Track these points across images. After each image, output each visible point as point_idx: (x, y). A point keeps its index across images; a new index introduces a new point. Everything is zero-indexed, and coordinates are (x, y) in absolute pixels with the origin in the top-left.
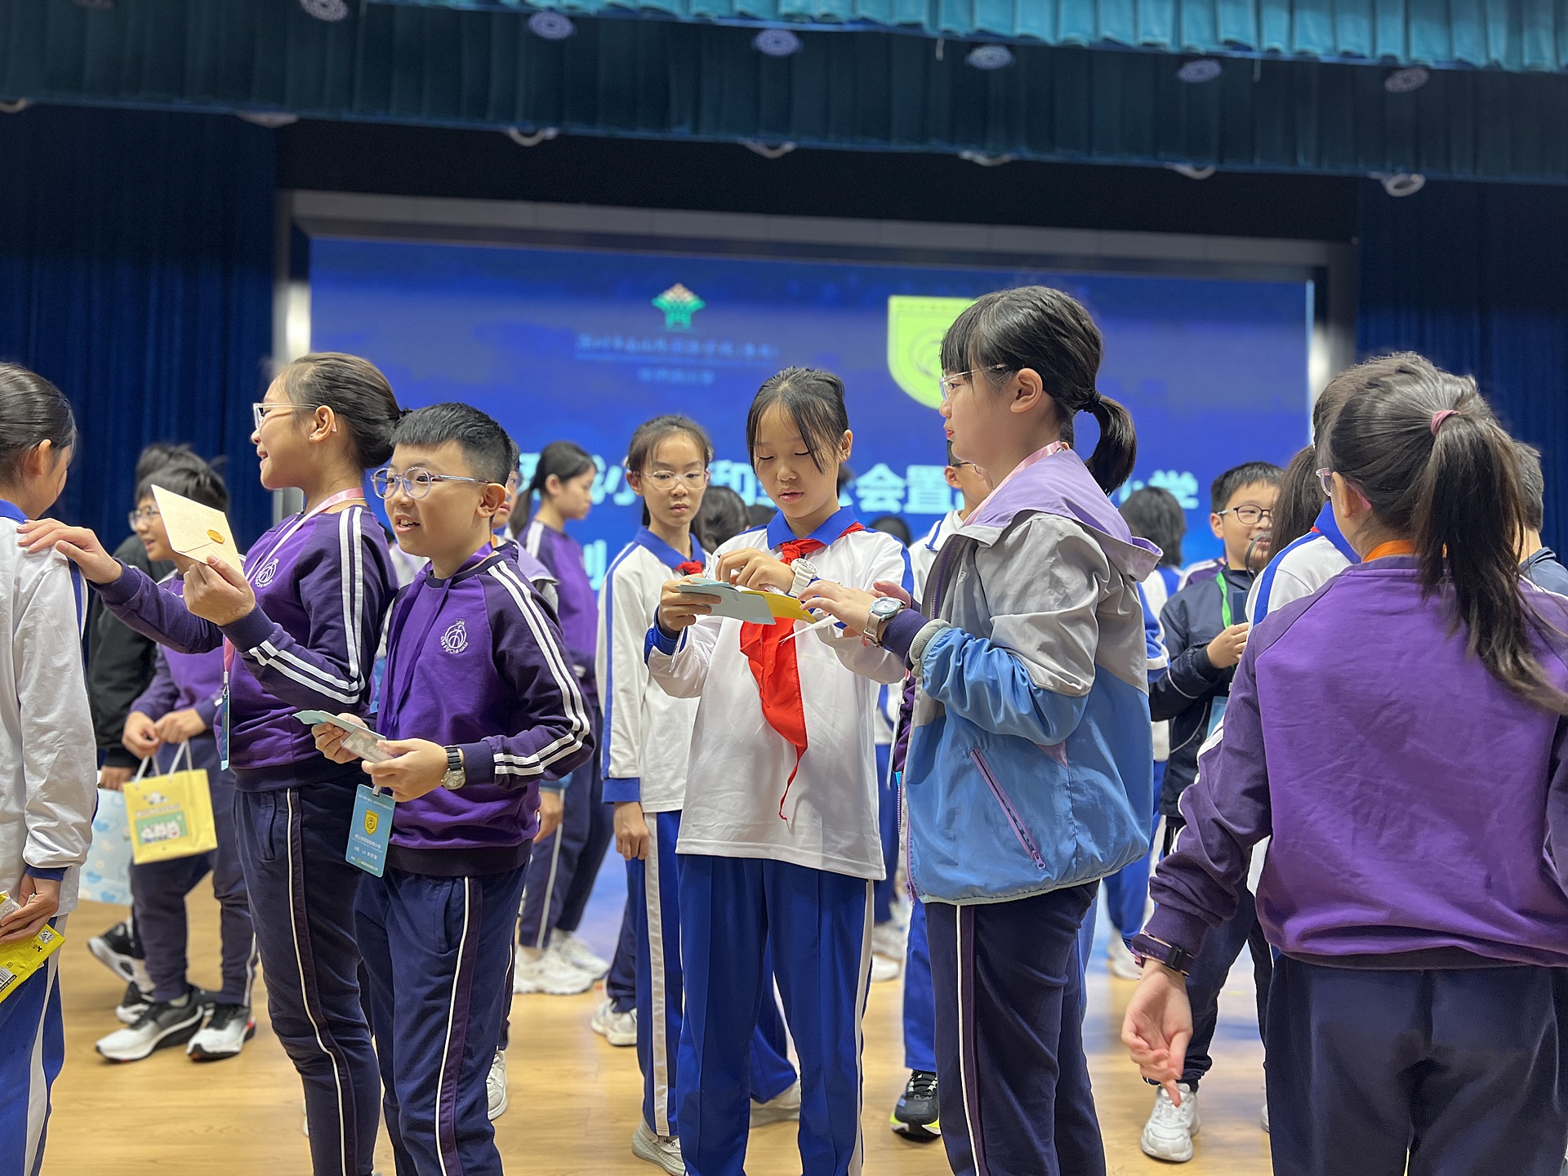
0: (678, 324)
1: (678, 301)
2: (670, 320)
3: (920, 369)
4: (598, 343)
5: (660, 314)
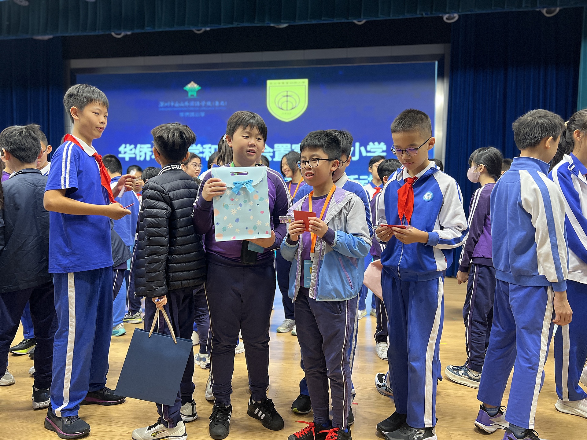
0: (192, 96)
1: (192, 87)
2: (190, 94)
3: (279, 108)
4: (166, 104)
5: (186, 92)
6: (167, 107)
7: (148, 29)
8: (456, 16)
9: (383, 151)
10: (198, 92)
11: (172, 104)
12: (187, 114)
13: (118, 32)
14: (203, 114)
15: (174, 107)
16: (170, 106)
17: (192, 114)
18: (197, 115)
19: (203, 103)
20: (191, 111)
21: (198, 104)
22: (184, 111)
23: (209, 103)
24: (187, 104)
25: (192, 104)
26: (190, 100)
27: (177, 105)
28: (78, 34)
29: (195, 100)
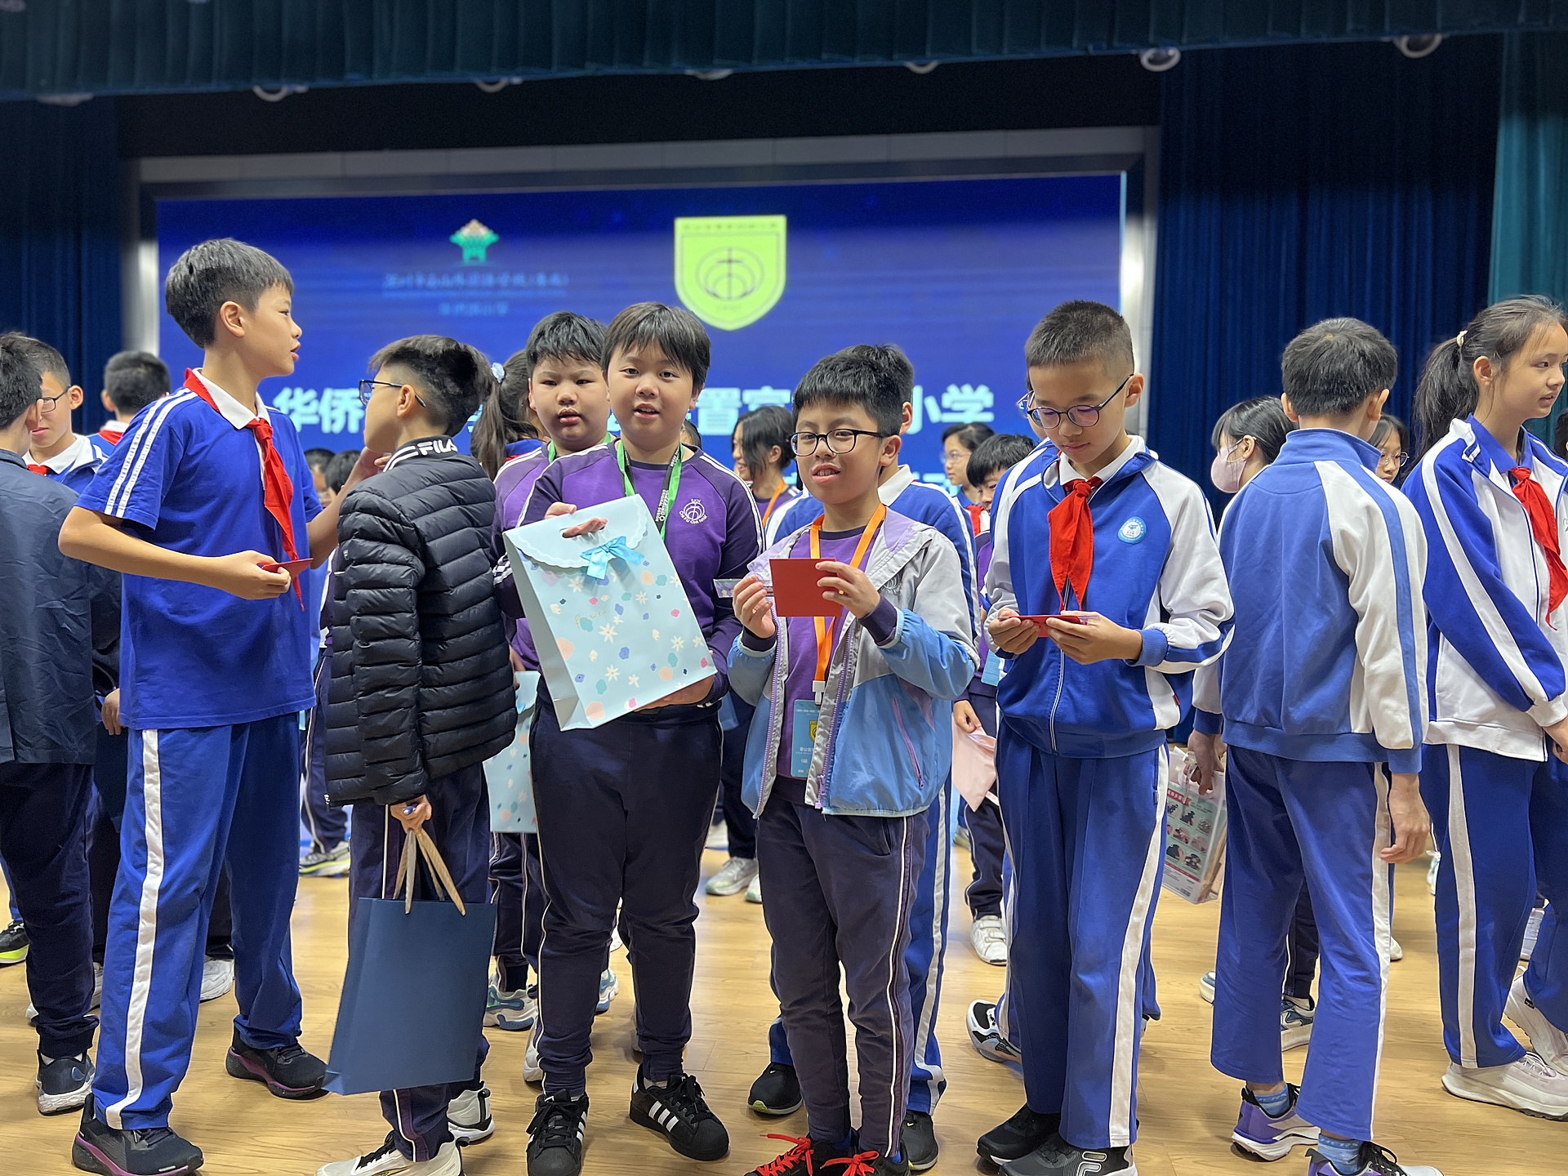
0: (475, 258)
1: (474, 235)
2: (467, 254)
3: (708, 292)
4: (402, 282)
5: (458, 250)
6: (404, 288)
7: (355, 79)
8: (1174, 54)
9: (986, 410)
10: (491, 249)
11: (420, 281)
12: (460, 308)
13: (273, 85)
14: (503, 309)
15: (425, 288)
16: (415, 288)
17: (475, 309)
18: (487, 310)
19: (504, 280)
20: (471, 300)
21: (489, 280)
22: (452, 302)
23: (519, 279)
24: (459, 280)
25: (474, 280)
26: (468, 271)
27: (432, 282)
28: (161, 90)
29: (481, 270)
